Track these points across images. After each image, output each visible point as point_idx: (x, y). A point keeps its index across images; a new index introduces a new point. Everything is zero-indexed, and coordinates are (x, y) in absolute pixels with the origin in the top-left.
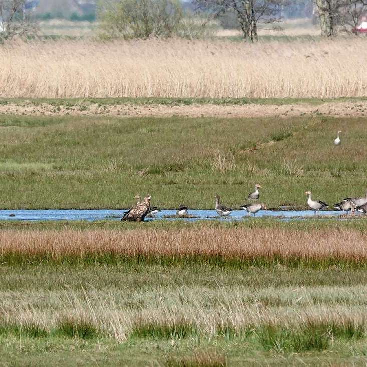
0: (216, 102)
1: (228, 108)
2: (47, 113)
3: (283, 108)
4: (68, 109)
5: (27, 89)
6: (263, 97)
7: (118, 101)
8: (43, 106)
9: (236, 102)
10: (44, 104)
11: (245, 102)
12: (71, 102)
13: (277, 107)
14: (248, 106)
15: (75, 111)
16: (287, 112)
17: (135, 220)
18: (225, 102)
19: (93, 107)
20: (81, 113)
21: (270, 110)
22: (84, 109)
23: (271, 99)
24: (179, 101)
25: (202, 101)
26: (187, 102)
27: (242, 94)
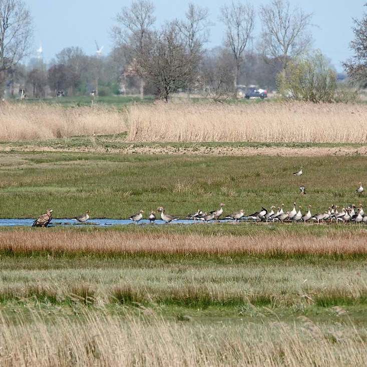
0: (288, 146)
1: (296, 150)
2: (170, 153)
3: (334, 150)
4: (185, 150)
5: (161, 136)
6: (321, 142)
7: (220, 145)
8: (168, 148)
9: (302, 145)
10: (169, 147)
11: (308, 145)
12: (188, 146)
13: (330, 148)
14: (310, 148)
15: (190, 152)
16: (336, 152)
17: (41, 226)
18: (294, 146)
19: (203, 149)
20: (193, 153)
21: (324, 151)
22: (197, 150)
23: (327, 143)
24: (263, 144)
25: (278, 145)
26: (268, 145)
27: (308, 140)
